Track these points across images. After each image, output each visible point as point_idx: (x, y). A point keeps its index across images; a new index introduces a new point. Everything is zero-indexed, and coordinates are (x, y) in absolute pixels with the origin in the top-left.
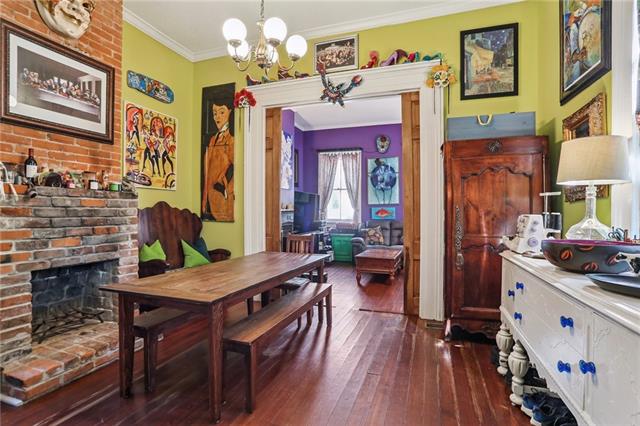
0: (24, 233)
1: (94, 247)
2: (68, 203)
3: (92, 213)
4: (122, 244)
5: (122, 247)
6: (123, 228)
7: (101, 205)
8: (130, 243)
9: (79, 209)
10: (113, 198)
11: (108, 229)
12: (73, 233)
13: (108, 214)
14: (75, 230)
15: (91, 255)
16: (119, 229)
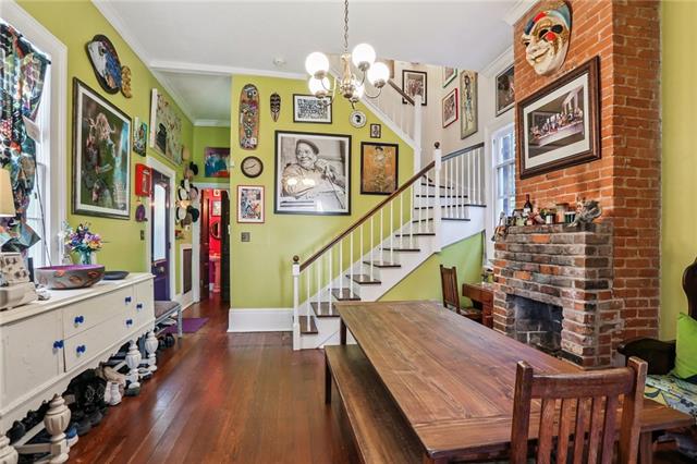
0: (504, 263)
1: (540, 285)
2: (524, 239)
3: (539, 249)
4: (564, 290)
5: (564, 294)
6: (567, 269)
7: (546, 240)
8: (573, 291)
9: (531, 245)
10: (558, 232)
11: (552, 269)
12: (527, 268)
13: (551, 252)
14: (528, 266)
15: (537, 293)
16: (563, 271)
